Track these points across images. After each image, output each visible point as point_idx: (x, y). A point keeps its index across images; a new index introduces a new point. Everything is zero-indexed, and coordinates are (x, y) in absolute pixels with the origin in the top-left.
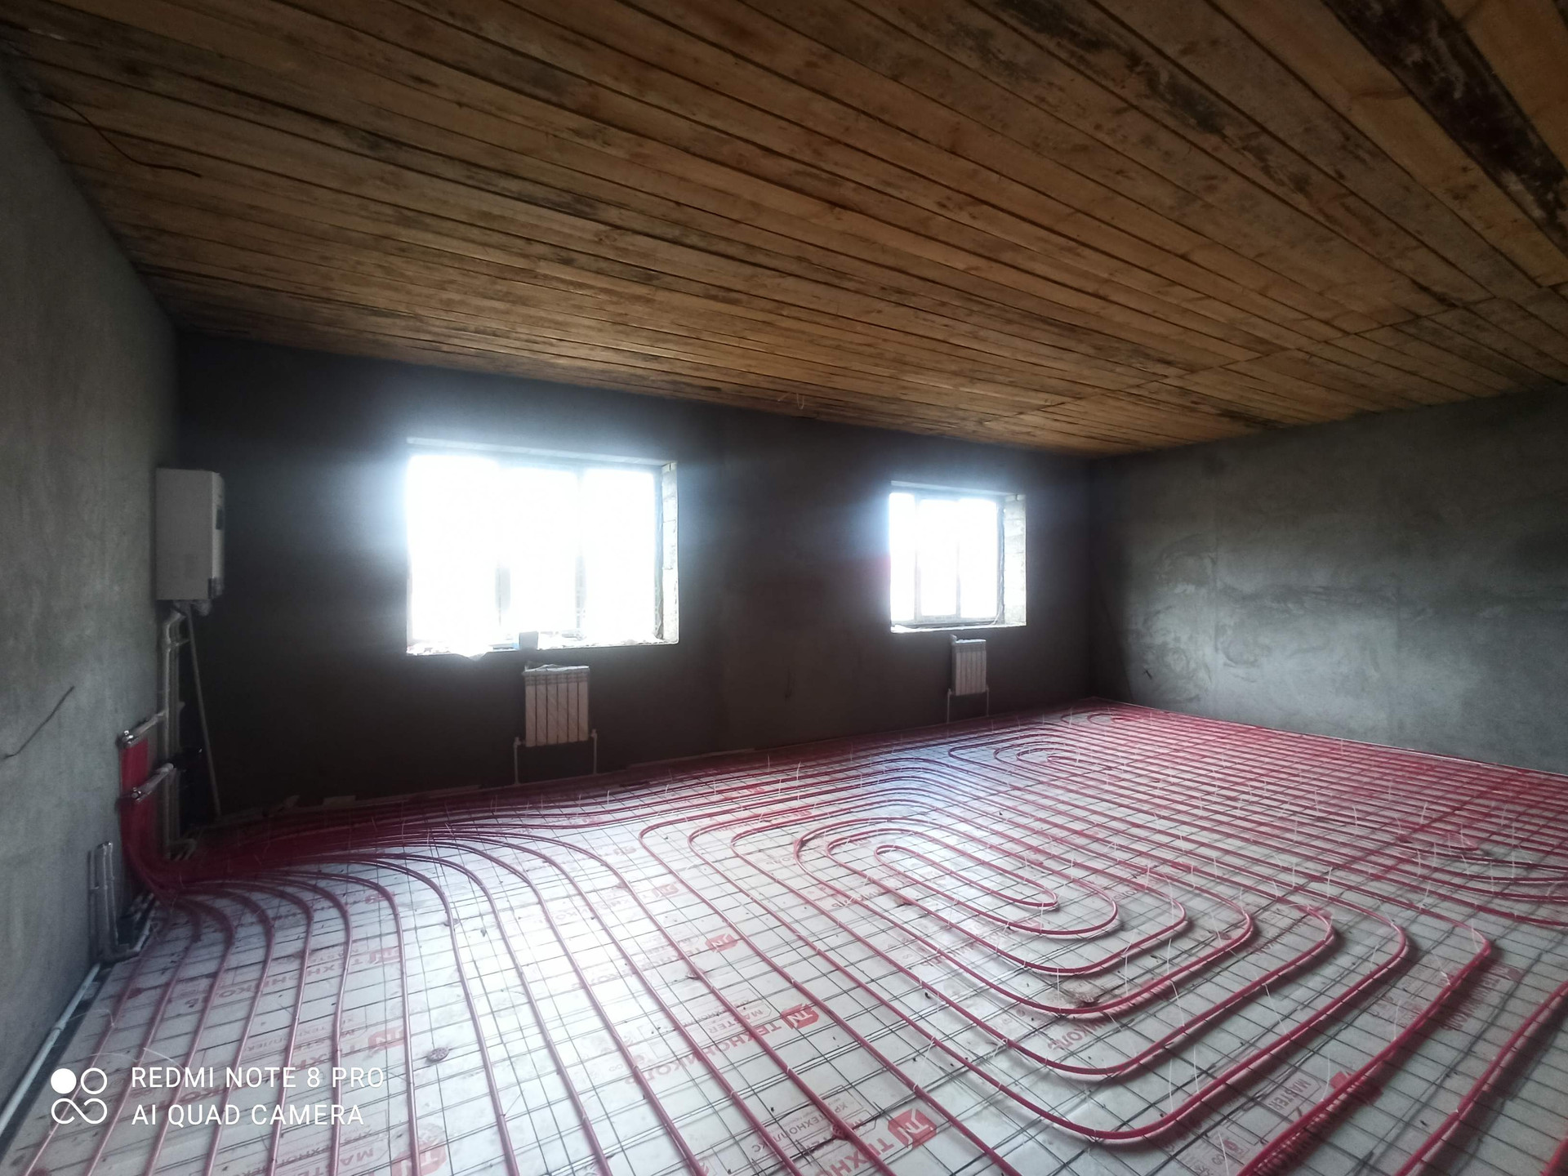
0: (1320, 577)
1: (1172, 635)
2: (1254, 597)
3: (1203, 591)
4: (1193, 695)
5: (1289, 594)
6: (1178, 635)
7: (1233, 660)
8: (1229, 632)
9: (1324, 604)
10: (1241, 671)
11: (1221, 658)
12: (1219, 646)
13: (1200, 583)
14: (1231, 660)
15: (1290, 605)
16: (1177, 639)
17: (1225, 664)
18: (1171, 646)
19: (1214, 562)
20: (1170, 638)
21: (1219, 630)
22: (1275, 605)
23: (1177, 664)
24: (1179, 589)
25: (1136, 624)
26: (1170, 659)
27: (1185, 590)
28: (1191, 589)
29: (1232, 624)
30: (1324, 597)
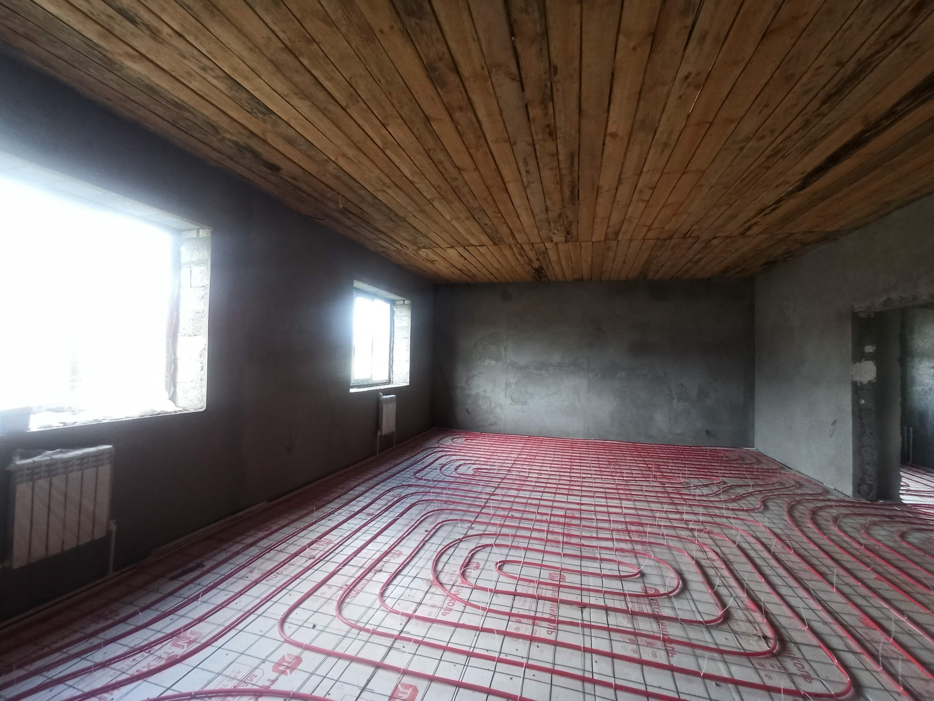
0: (557, 358)
1: (482, 388)
2: (526, 367)
3: (500, 364)
4: (493, 421)
5: (543, 366)
6: (485, 388)
7: (515, 401)
8: (513, 386)
9: (558, 371)
10: (519, 407)
11: (509, 401)
12: (508, 394)
13: (498, 359)
14: (513, 401)
15: (543, 372)
16: (485, 391)
17: (511, 404)
18: (481, 395)
19: (506, 349)
20: (481, 391)
21: (508, 385)
22: (535, 372)
23: (484, 405)
24: (487, 363)
25: (461, 383)
26: (480, 402)
27: (490, 363)
28: (493, 363)
29: (514, 382)
30: (558, 368)
